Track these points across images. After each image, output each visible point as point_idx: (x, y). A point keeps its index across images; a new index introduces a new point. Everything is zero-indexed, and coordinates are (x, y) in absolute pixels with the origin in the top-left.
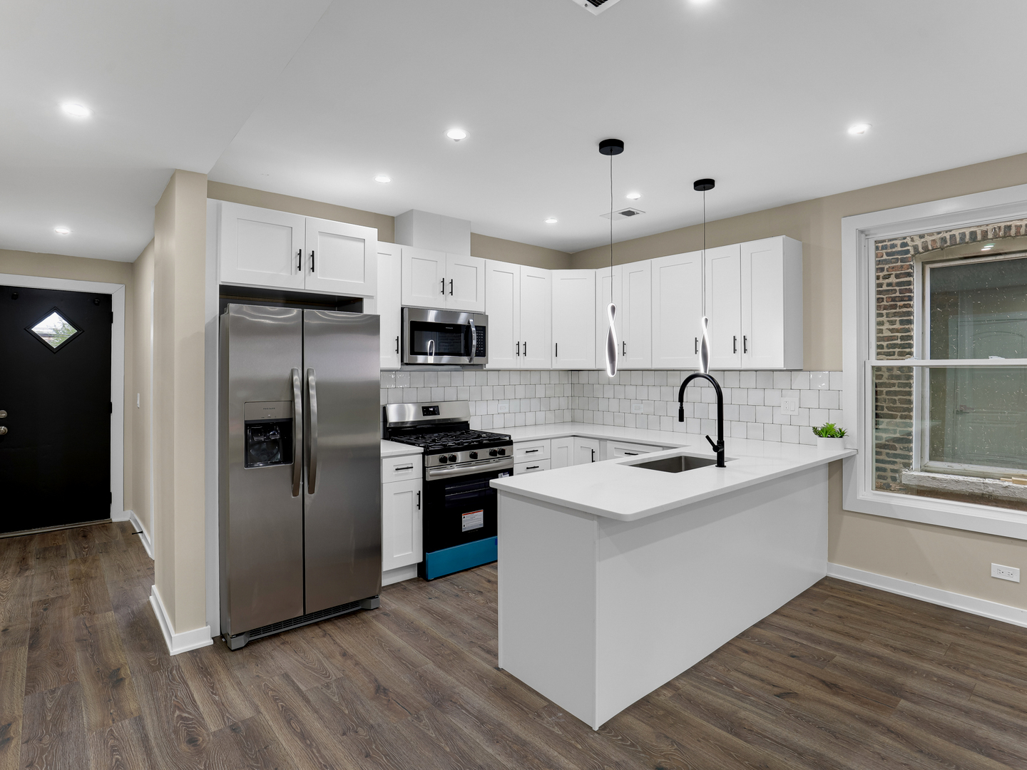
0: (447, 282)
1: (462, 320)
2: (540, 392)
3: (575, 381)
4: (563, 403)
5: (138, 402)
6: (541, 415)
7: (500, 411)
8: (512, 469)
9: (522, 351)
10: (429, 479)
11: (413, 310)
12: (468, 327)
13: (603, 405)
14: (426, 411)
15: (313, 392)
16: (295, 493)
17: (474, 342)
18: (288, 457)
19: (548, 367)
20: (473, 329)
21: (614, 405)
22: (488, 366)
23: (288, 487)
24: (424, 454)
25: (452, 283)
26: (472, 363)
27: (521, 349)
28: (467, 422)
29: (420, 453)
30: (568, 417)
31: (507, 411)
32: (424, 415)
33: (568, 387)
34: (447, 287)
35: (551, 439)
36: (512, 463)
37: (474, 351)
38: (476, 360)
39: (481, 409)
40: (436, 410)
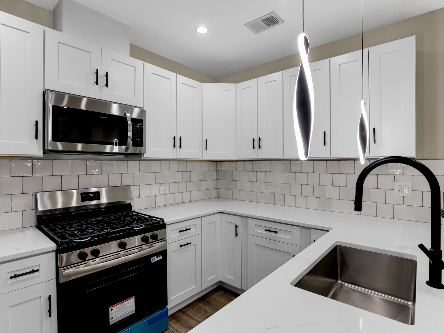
0: (102, 73)
1: (115, 110)
2: (194, 176)
3: (219, 169)
4: (211, 184)
6: (195, 195)
7: (161, 193)
8: (166, 250)
9: (178, 144)
10: (61, 281)
11: (60, 96)
12: (124, 119)
13: (239, 186)
14: (85, 196)
17: (130, 134)
19: (199, 157)
20: (129, 122)
21: (248, 186)
22: (146, 156)
24: (58, 252)
25: (107, 76)
26: (129, 152)
27: (177, 142)
28: (130, 204)
29: (53, 251)
30: (214, 194)
31: (167, 192)
32: (82, 201)
33: (214, 174)
34: (101, 78)
35: (202, 217)
36: (166, 245)
37: (130, 141)
38: (132, 150)
39: (145, 191)
40: (97, 196)
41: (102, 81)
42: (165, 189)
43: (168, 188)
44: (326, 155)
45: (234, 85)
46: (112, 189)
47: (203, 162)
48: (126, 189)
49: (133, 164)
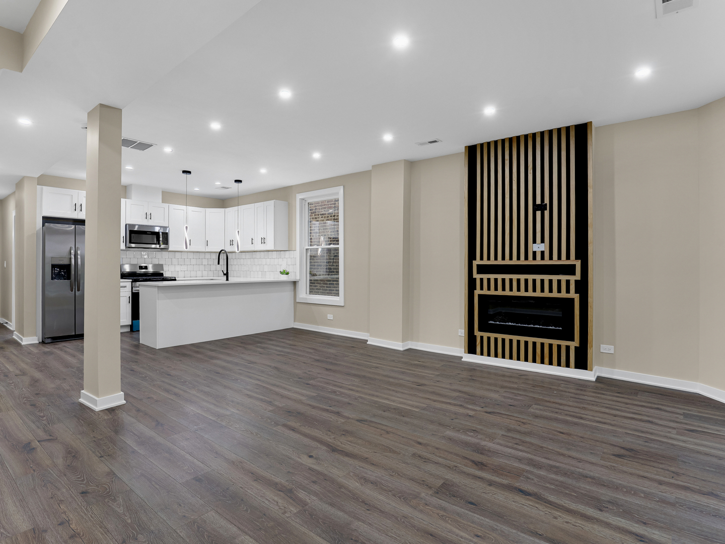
0: (148, 214)
1: (157, 230)
5: (5, 265)
10: (134, 291)
11: (130, 225)
12: (158, 233)
14: (140, 267)
15: (79, 257)
16: (72, 291)
17: (162, 239)
18: (69, 278)
19: (204, 250)
20: (161, 234)
22: (170, 249)
23: (68, 288)
24: (132, 282)
25: (151, 214)
26: (162, 248)
28: (162, 273)
29: (130, 282)
32: (140, 269)
34: (148, 216)
37: (161, 242)
38: (163, 246)
39: (172, 268)
40: (146, 268)
41: (149, 217)
42: (184, 268)
43: (186, 268)
44: (253, 249)
45: (224, 209)
46: (155, 266)
47: (200, 254)
48: (161, 266)
49: (165, 254)
